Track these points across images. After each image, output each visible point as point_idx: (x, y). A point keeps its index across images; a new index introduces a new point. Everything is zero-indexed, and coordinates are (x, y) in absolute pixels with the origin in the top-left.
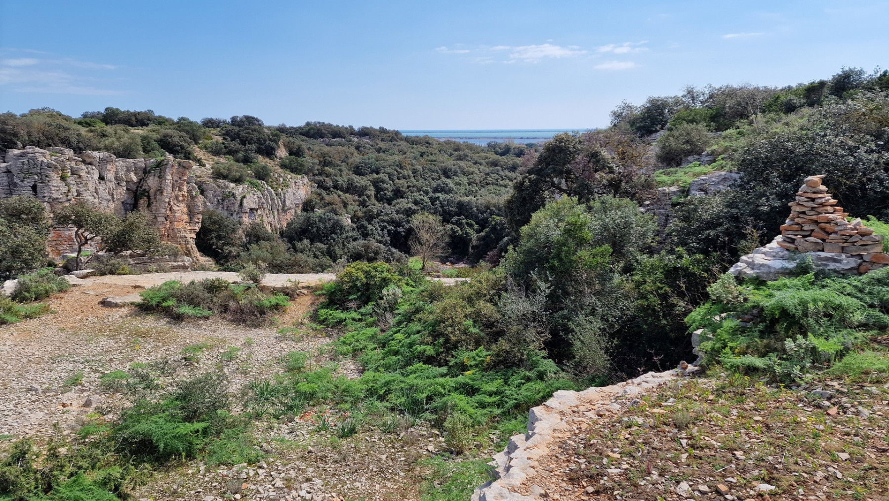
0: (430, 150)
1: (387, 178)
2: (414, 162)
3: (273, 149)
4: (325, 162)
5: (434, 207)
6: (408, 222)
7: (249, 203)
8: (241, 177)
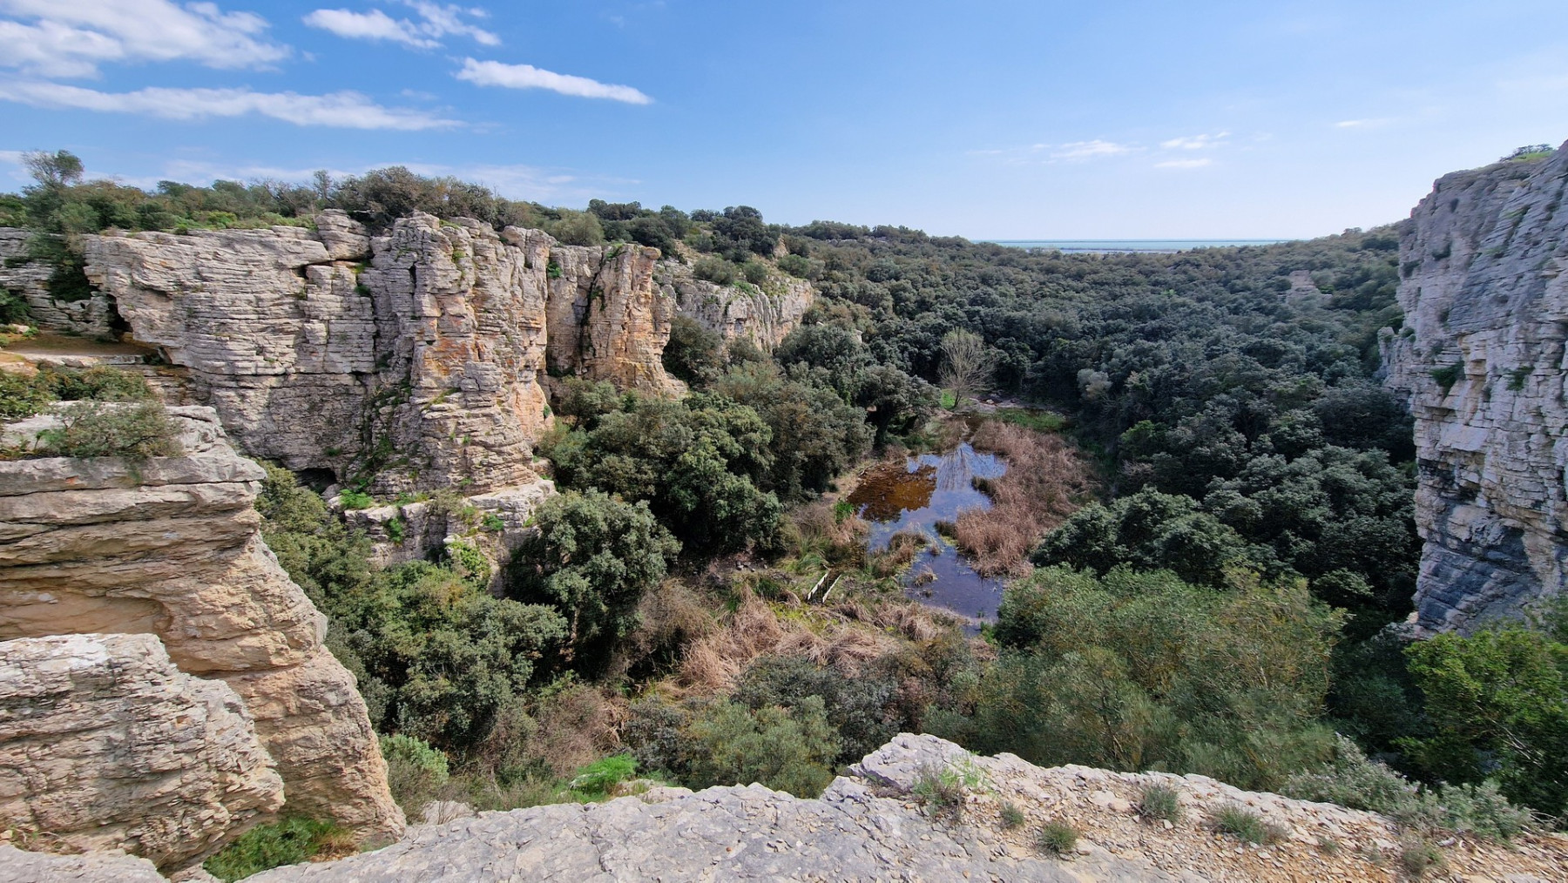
0: (962, 253)
1: (909, 286)
2: (943, 266)
3: (770, 246)
4: (832, 265)
5: (971, 322)
6: (938, 343)
7: (736, 311)
8: (728, 277)
